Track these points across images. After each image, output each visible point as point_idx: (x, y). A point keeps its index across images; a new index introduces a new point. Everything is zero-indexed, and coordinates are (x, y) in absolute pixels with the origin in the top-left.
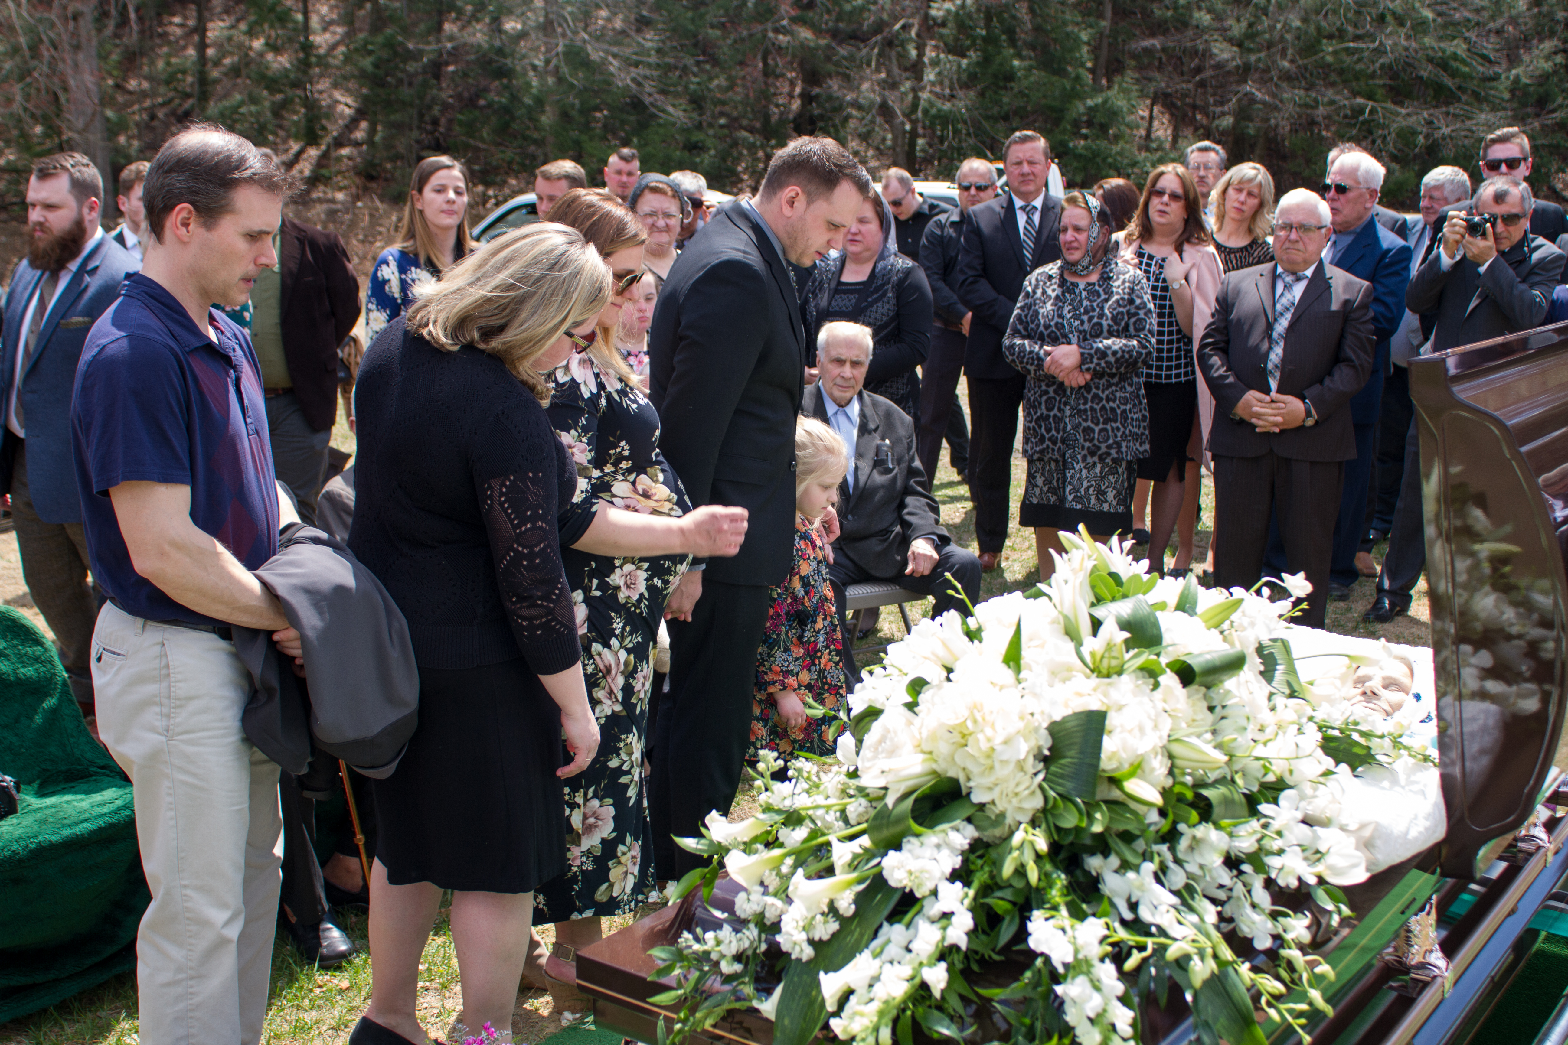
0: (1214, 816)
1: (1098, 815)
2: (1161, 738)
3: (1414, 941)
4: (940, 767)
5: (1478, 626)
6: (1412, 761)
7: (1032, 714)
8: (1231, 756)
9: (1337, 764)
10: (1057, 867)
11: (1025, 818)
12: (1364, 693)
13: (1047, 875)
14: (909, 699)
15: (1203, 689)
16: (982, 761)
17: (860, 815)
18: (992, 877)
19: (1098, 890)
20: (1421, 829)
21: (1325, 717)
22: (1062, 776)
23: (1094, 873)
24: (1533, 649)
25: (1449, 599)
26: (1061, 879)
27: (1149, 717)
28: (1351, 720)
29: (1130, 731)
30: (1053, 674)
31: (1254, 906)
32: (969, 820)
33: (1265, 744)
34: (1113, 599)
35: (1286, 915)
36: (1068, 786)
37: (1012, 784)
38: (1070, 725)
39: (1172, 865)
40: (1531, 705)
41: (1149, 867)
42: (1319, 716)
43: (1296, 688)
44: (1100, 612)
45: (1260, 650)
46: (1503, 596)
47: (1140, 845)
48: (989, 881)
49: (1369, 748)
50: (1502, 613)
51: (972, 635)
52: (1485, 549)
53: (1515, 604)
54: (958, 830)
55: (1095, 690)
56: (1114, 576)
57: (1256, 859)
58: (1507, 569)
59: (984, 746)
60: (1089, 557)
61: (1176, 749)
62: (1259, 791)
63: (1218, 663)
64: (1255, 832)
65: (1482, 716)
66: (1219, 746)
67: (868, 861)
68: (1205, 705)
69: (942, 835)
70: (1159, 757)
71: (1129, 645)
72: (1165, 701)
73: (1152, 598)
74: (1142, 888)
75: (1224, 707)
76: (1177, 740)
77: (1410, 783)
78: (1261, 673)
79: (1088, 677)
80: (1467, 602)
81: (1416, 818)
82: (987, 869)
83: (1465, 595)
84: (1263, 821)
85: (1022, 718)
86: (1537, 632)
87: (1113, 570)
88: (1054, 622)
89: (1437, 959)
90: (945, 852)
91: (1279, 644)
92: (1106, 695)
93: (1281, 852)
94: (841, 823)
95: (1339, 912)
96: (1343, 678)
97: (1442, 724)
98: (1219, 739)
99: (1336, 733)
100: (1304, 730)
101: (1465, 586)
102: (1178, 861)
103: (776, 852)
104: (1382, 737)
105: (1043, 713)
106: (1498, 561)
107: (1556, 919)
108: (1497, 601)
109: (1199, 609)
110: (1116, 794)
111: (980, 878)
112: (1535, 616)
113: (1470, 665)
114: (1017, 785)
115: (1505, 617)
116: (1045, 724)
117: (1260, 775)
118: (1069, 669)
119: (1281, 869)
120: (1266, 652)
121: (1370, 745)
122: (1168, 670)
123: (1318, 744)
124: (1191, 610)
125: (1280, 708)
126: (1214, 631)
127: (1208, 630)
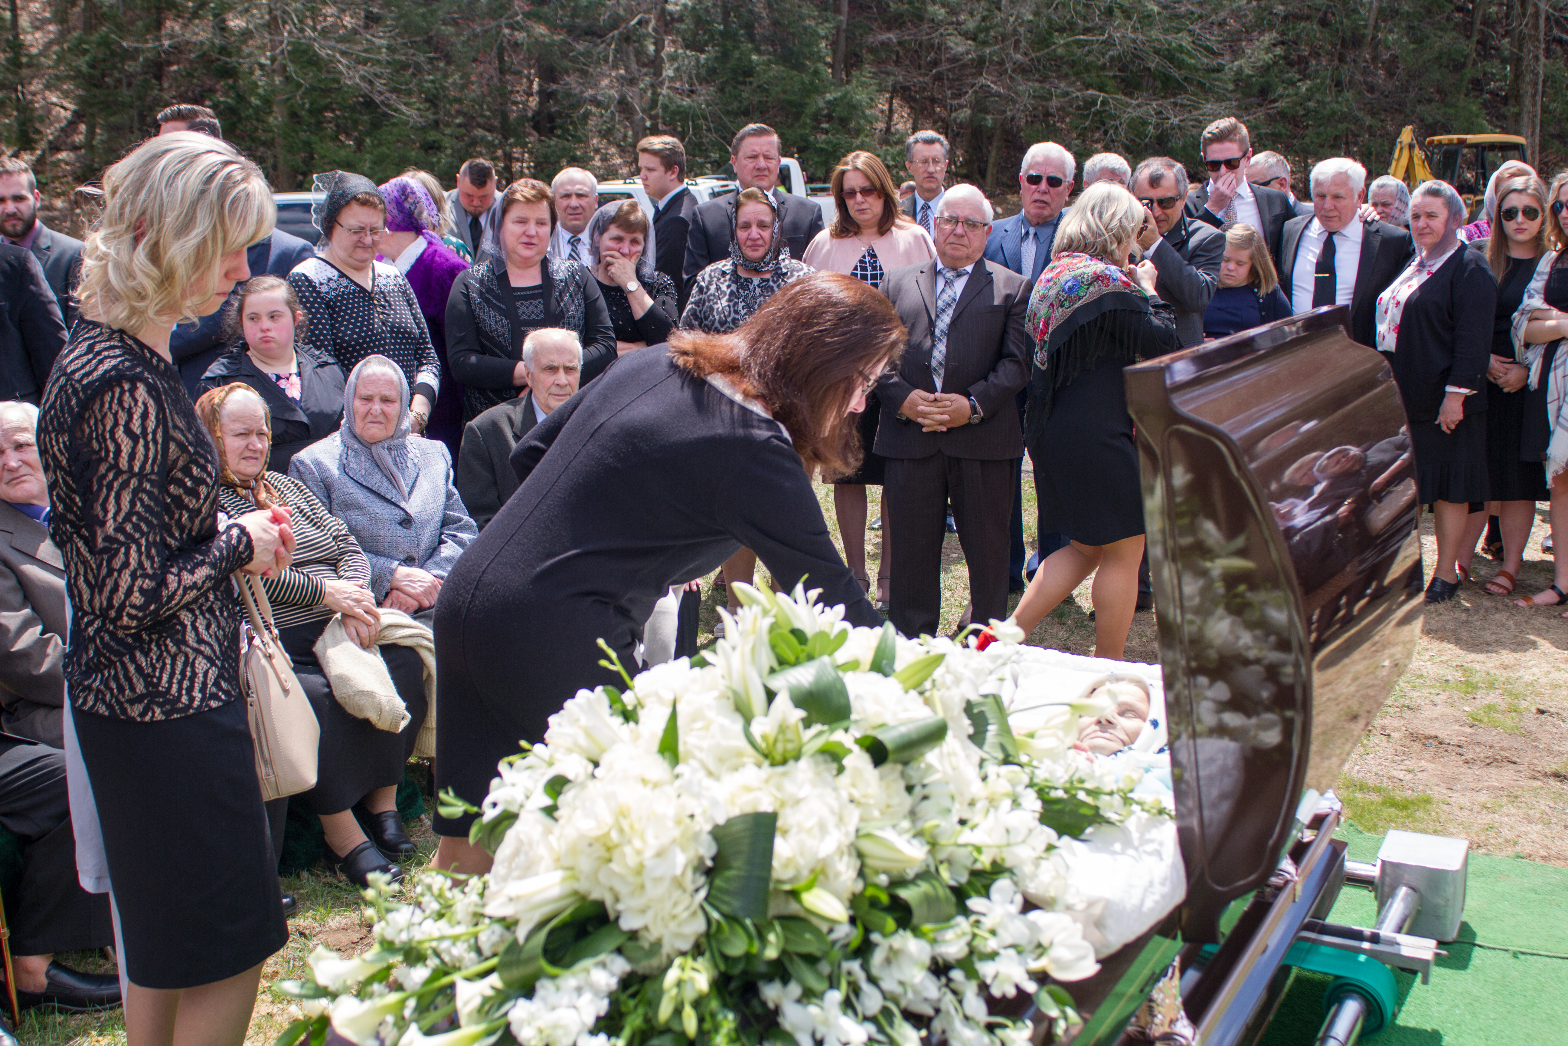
0: (915, 920)
1: (772, 937)
2: (847, 834)
3: (1157, 1009)
4: (582, 886)
5: (1213, 654)
6: (1145, 815)
7: (692, 816)
8: (933, 845)
9: (1060, 835)
10: (725, 1005)
11: (686, 946)
12: (1099, 722)
13: (713, 1015)
14: (547, 801)
15: (899, 767)
16: (631, 879)
17: (494, 945)
18: (647, 1020)
19: (777, 1024)
20: (1157, 897)
21: (1047, 775)
22: (727, 892)
23: (771, 1005)
24: (1272, 672)
25: (1180, 627)
26: (728, 1021)
27: (832, 812)
28: (1075, 778)
29: (809, 831)
30: (721, 760)
31: (967, 1018)
32: (619, 951)
33: (972, 828)
34: (796, 663)
35: (1003, 1026)
36: (734, 905)
37: (668, 905)
38: (735, 829)
39: (865, 986)
40: (1272, 737)
41: (835, 997)
42: (1041, 775)
43: (1011, 750)
44: (775, 683)
45: (969, 708)
46: (1238, 619)
47: (825, 968)
48: (644, 1027)
49: (1097, 808)
50: (1238, 638)
51: (628, 716)
52: (1218, 566)
53: (1250, 626)
54: (604, 965)
55: (767, 781)
56: (798, 634)
57: (967, 964)
58: (1242, 588)
59: (632, 860)
60: (765, 613)
61: (866, 846)
62: (969, 883)
63: (914, 736)
64: (964, 934)
65: (1221, 756)
66: (918, 834)
67: (501, 1005)
68: (902, 785)
69: (582, 976)
70: (846, 858)
71: (807, 723)
72: (853, 785)
73: (842, 656)
74: (826, 1022)
75: (924, 786)
76: (868, 835)
77: (1144, 841)
78: (970, 737)
79: (759, 766)
80: (1200, 629)
81: (1151, 884)
82: (641, 1011)
83: (1198, 620)
84: (973, 918)
85: (678, 822)
86: (1274, 656)
87: (798, 625)
88: (723, 696)
89: (1184, 1028)
90: (587, 997)
91: (990, 700)
92: (779, 788)
93: (993, 956)
94: (473, 955)
95: (1066, 1018)
96: (1066, 727)
97: (1177, 771)
98: (920, 825)
99: (1060, 794)
100: (1021, 800)
101: (1197, 611)
102: (872, 980)
103: (394, 997)
104: (1111, 794)
105: (704, 813)
106: (1232, 579)
107: (1308, 951)
108: (1232, 625)
109: (899, 666)
110: (793, 907)
111: (633, 1022)
112: (1272, 639)
113: (1206, 699)
114: (675, 904)
115: (1241, 642)
116: (708, 827)
117: (968, 863)
118: (740, 754)
119: (996, 977)
120: (975, 711)
121: (1099, 804)
122: (856, 749)
123: (1037, 815)
124: (887, 670)
125: (992, 777)
126: (913, 693)
127: (906, 692)
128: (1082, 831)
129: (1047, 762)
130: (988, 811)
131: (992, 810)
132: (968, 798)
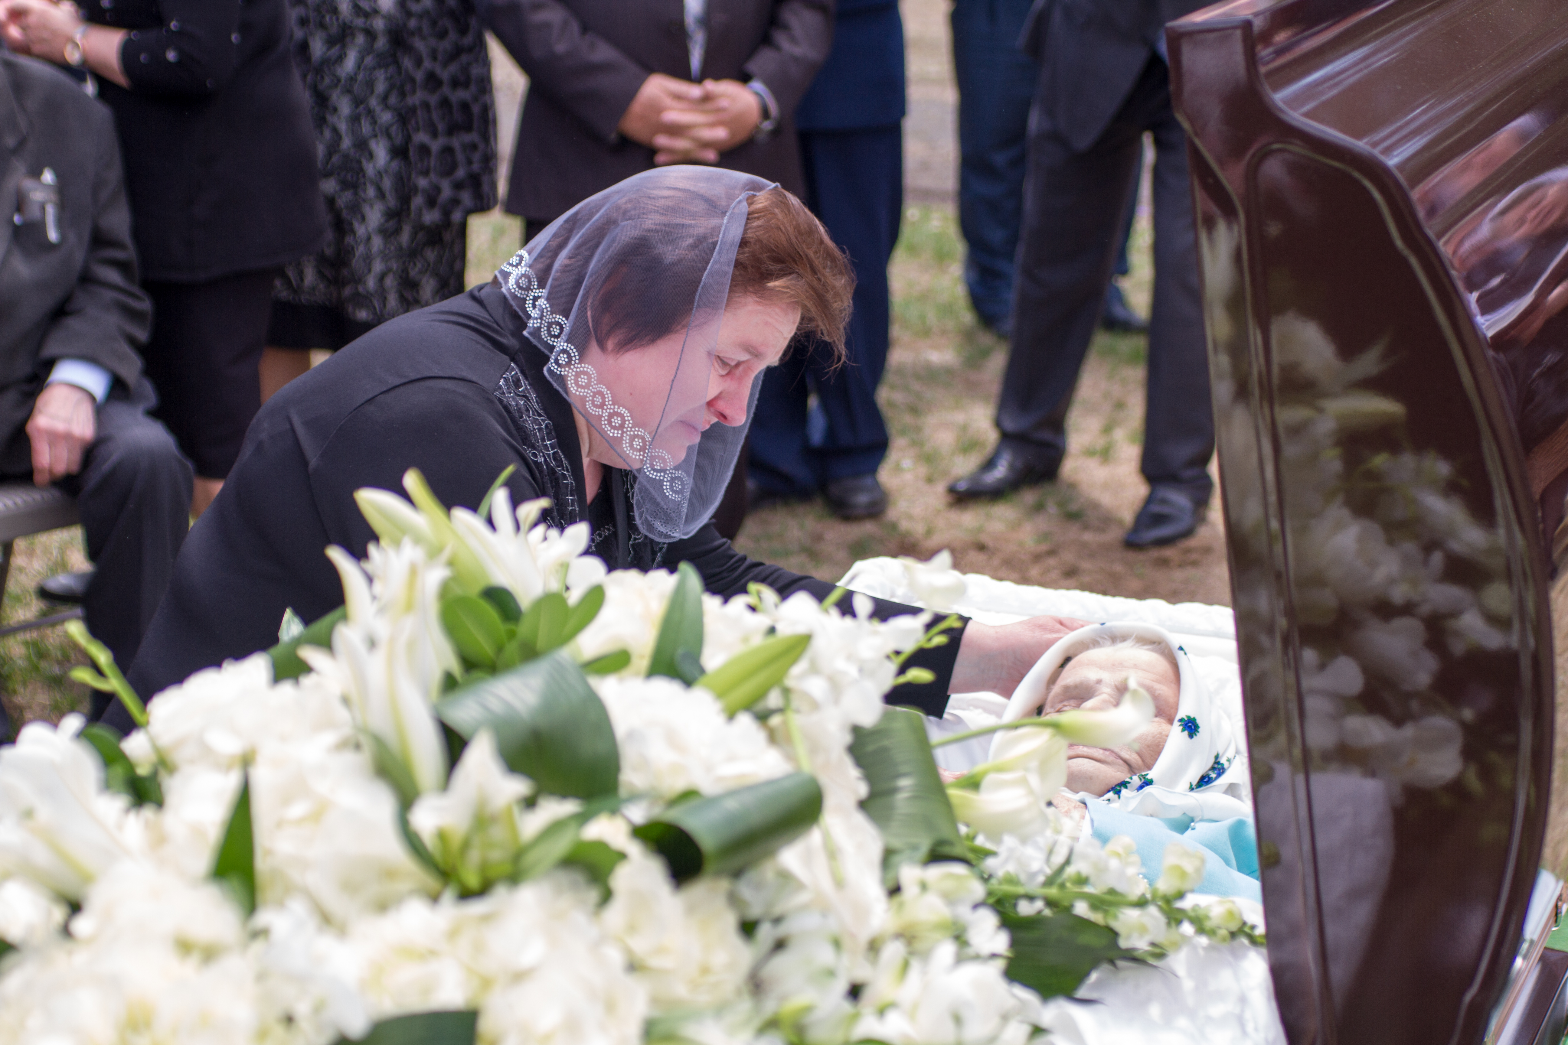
5: (1327, 599)
6: (1204, 940)
7: (291, 1018)
15: (725, 884)
21: (1011, 868)
27: (591, 993)
28: (1067, 872)
30: (348, 887)
33: (881, 1012)
34: (499, 666)
40: (1442, 764)
42: (1002, 871)
43: (945, 829)
44: (461, 712)
45: (853, 744)
49: (1110, 931)
50: (1373, 563)
51: (141, 791)
52: (1327, 414)
55: (453, 934)
56: (499, 598)
60: (433, 557)
63: (757, 818)
68: (731, 920)
71: (531, 801)
72: (632, 930)
73: (592, 641)
75: (777, 921)
77: (1206, 996)
78: (863, 806)
79: (433, 900)
85: (260, 1035)
87: (497, 579)
91: (901, 724)
96: (1043, 765)
98: (770, 1007)
99: (1039, 906)
100: (971, 937)
104: (1141, 903)
106: (1358, 440)
108: (1362, 536)
109: (711, 657)
112: (1437, 559)
113: (1317, 691)
115: (1379, 572)
118: (388, 872)
120: (870, 748)
121: (1115, 925)
122: (634, 849)
123: (1001, 964)
124: (687, 668)
125: (910, 890)
126: (745, 720)
127: (731, 716)
128: (1081, 978)
129: (1009, 841)
130: (906, 966)
131: (916, 966)
132: (864, 937)
